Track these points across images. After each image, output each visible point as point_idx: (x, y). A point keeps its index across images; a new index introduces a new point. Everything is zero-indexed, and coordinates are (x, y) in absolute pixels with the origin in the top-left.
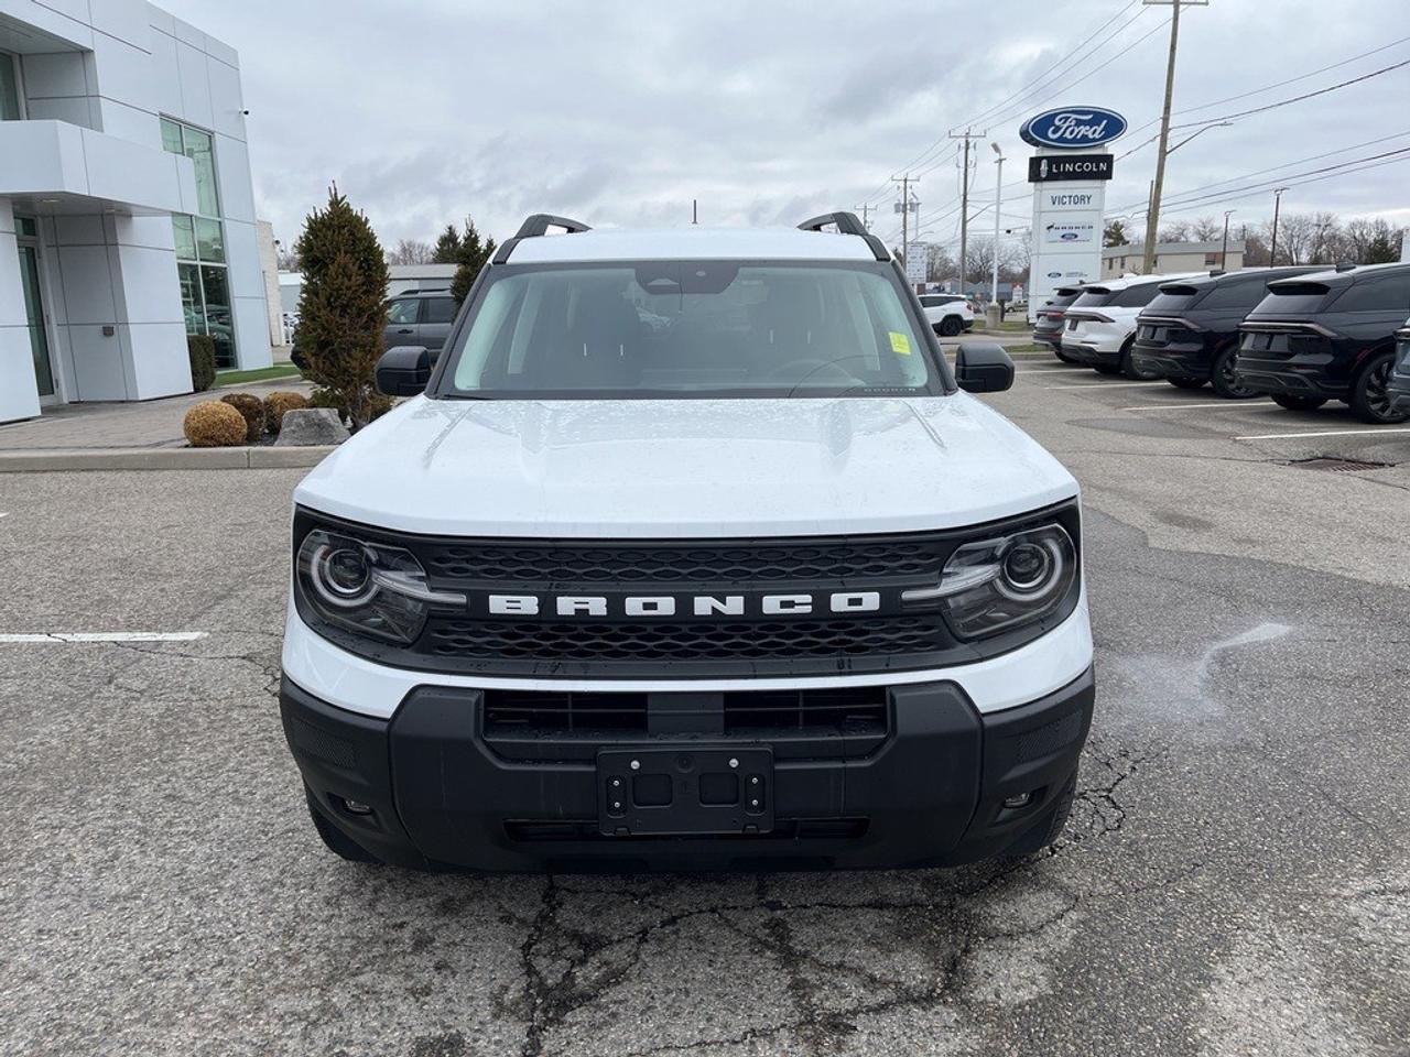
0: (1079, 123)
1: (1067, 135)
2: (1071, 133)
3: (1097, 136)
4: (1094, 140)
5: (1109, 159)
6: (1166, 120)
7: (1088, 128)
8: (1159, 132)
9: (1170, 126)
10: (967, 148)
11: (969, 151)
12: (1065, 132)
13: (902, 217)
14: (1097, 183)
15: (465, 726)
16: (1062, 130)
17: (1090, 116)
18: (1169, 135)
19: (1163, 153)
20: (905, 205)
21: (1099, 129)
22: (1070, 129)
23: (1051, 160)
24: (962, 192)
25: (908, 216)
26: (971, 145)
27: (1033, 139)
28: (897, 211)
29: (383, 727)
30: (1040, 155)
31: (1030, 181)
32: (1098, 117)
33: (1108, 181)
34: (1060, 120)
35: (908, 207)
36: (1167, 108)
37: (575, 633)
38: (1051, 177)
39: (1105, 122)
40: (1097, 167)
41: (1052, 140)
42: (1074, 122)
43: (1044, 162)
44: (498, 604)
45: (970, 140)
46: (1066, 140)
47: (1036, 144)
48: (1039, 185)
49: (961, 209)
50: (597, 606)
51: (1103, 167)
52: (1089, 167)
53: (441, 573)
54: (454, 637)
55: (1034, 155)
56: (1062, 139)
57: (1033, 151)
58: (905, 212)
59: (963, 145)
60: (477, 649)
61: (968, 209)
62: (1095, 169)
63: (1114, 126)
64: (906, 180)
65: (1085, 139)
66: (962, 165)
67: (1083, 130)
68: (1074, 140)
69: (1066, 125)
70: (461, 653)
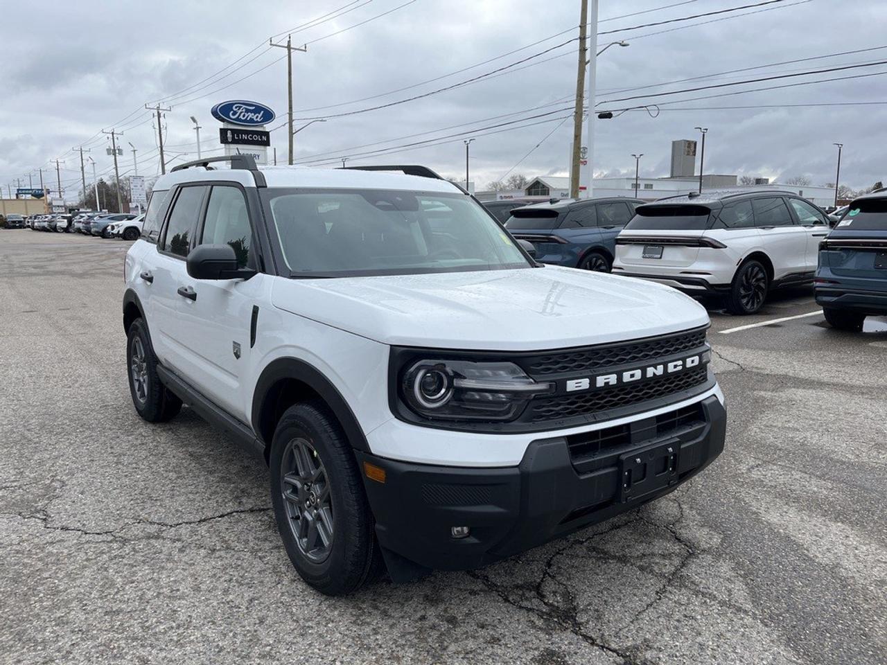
0: (248, 111)
1: (241, 117)
2: (244, 116)
3: (258, 119)
4: (257, 122)
5: (267, 134)
6: (290, 114)
7: (253, 114)
8: (288, 121)
9: (293, 118)
10: (159, 117)
11: (161, 119)
12: (239, 115)
13: (113, 158)
14: (262, 148)
15: (564, 458)
16: (238, 114)
17: (254, 108)
18: (293, 123)
19: (291, 134)
20: (114, 150)
21: (260, 116)
22: (243, 114)
23: (233, 131)
24: (159, 145)
25: (117, 158)
26: (162, 115)
27: (220, 117)
28: (109, 154)
29: (517, 471)
30: (226, 127)
31: (221, 143)
32: (258, 109)
33: (268, 147)
34: (236, 108)
35: (117, 151)
36: (291, 108)
37: (600, 396)
38: (234, 142)
39: (262, 112)
40: (261, 138)
41: (231, 119)
42: (244, 110)
43: (229, 132)
44: (571, 386)
45: (160, 111)
46: (241, 120)
47: (223, 120)
48: (227, 145)
49: (160, 156)
50: (613, 379)
51: (264, 138)
52: (256, 138)
53: (537, 373)
54: (544, 409)
55: (222, 127)
56: (238, 119)
57: (221, 125)
58: (115, 155)
59: (156, 114)
60: (558, 414)
61: (164, 156)
62: (260, 139)
63: (268, 116)
64: (113, 133)
65: (252, 121)
66: (157, 127)
67: (251, 115)
68: (245, 121)
69: (240, 111)
70: (548, 418)
